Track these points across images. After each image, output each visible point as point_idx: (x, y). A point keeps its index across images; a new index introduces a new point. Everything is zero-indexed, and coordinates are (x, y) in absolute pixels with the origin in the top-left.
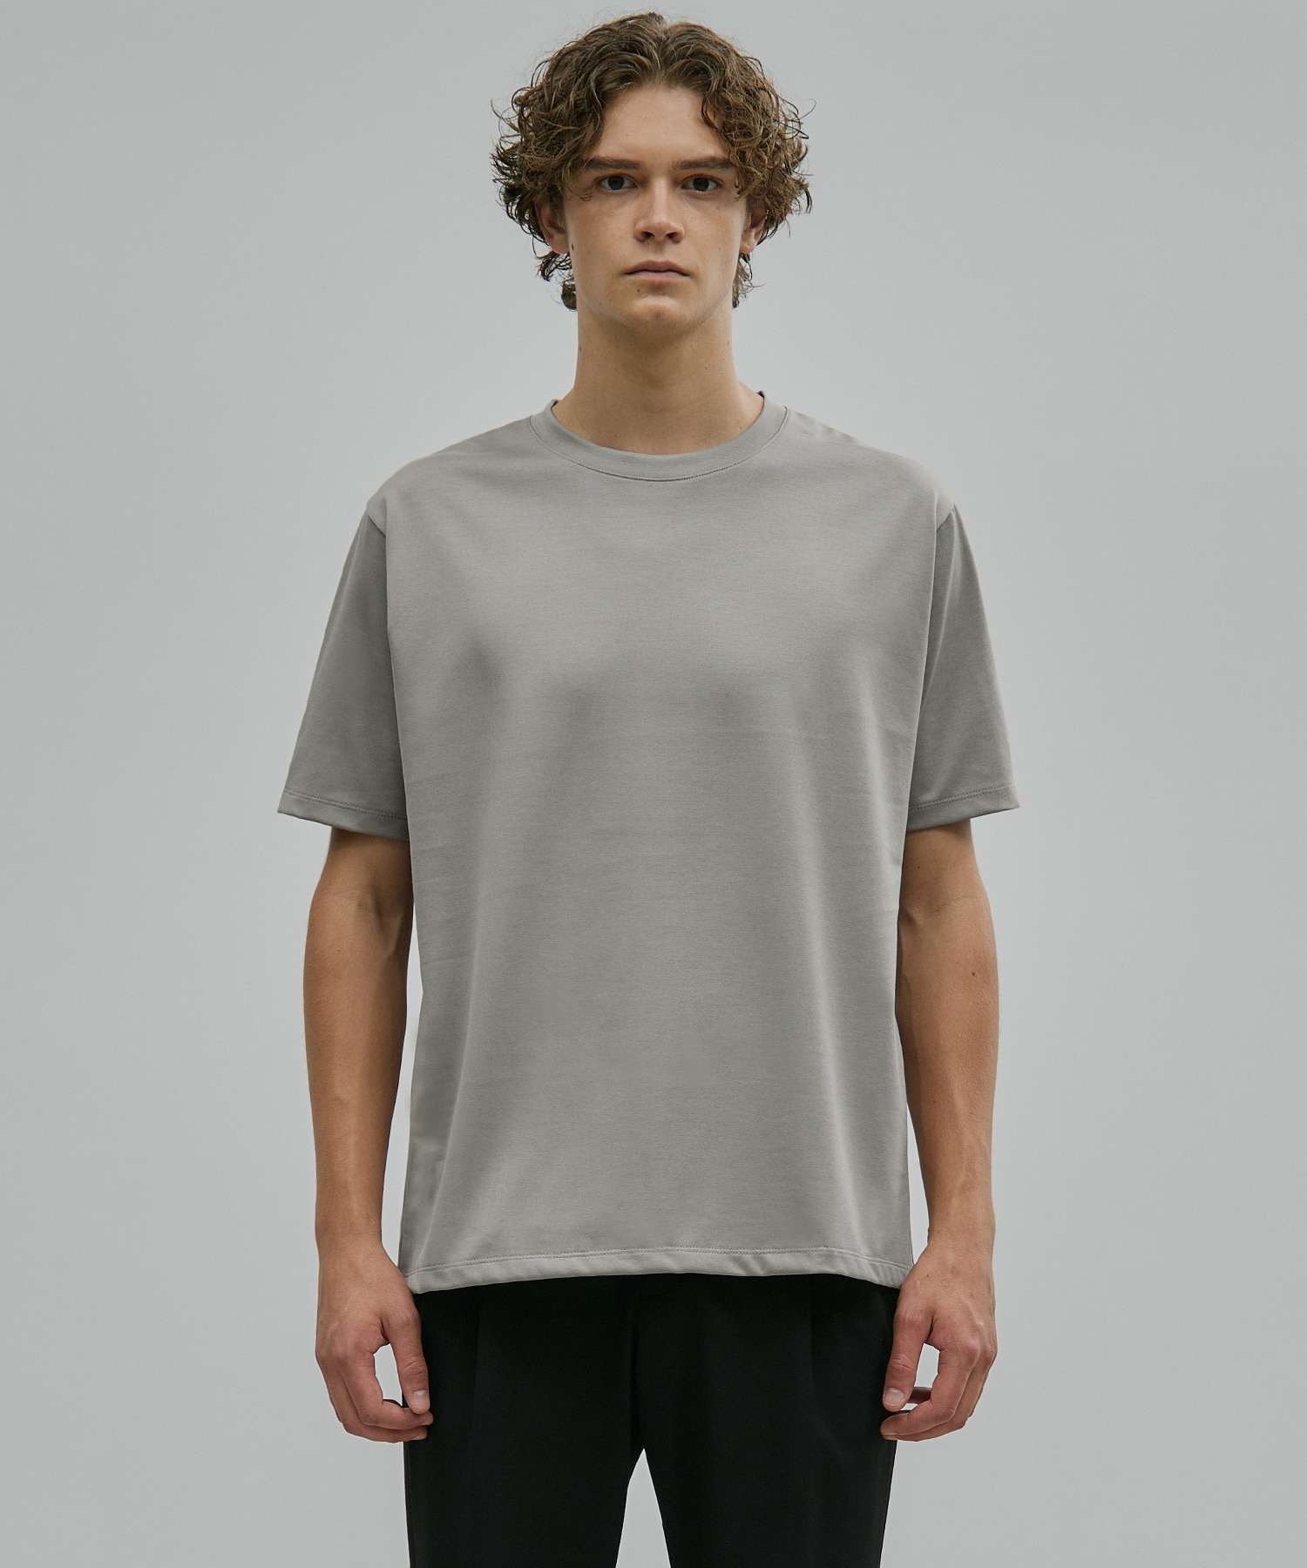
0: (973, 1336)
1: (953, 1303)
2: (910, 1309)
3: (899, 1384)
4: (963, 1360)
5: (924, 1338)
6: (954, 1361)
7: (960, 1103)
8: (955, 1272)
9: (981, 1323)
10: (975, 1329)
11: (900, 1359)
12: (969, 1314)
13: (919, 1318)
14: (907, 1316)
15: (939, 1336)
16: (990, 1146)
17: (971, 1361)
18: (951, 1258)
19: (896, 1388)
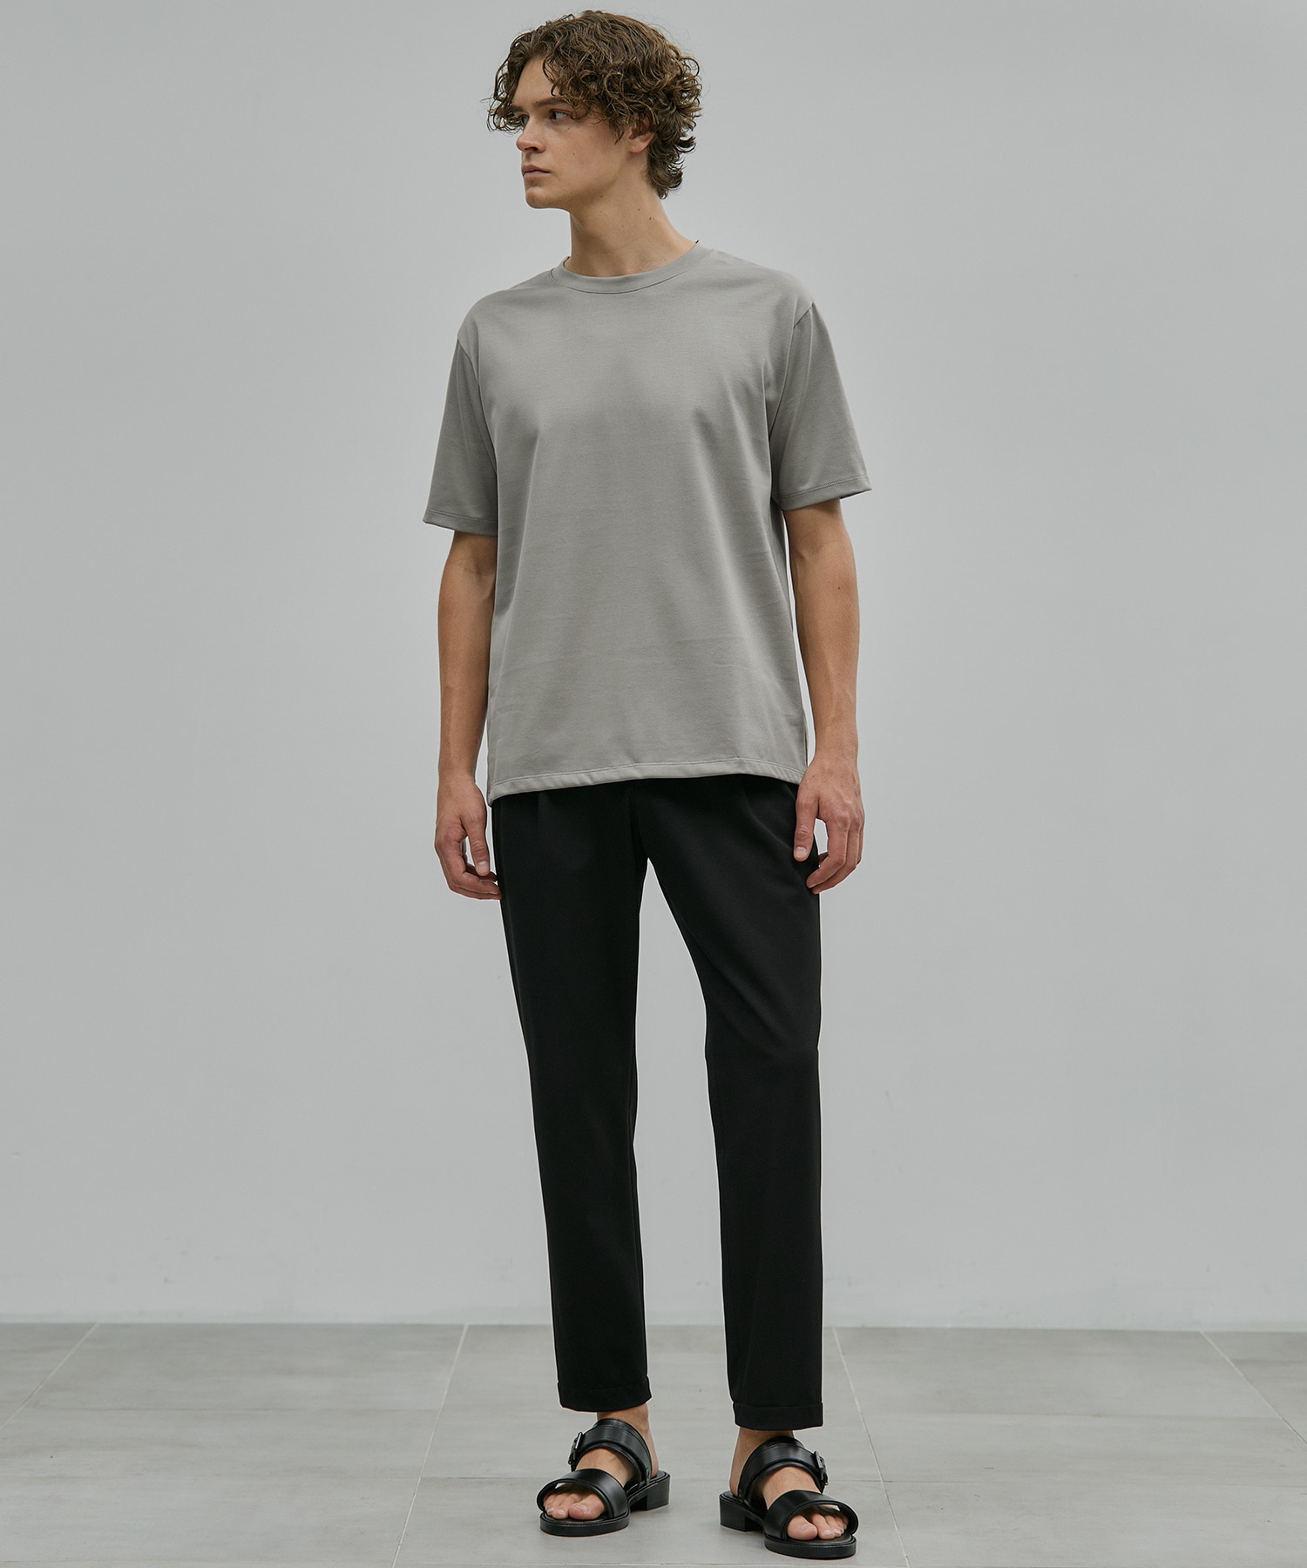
0: (844, 810)
1: (831, 792)
2: (804, 798)
3: (802, 843)
4: (840, 825)
5: (815, 814)
6: (835, 827)
7: (832, 669)
8: (830, 772)
9: (849, 802)
10: (845, 806)
11: (802, 828)
12: (840, 797)
13: (811, 802)
14: (804, 801)
15: (822, 814)
16: (855, 697)
17: (845, 825)
18: (827, 764)
19: (801, 846)
